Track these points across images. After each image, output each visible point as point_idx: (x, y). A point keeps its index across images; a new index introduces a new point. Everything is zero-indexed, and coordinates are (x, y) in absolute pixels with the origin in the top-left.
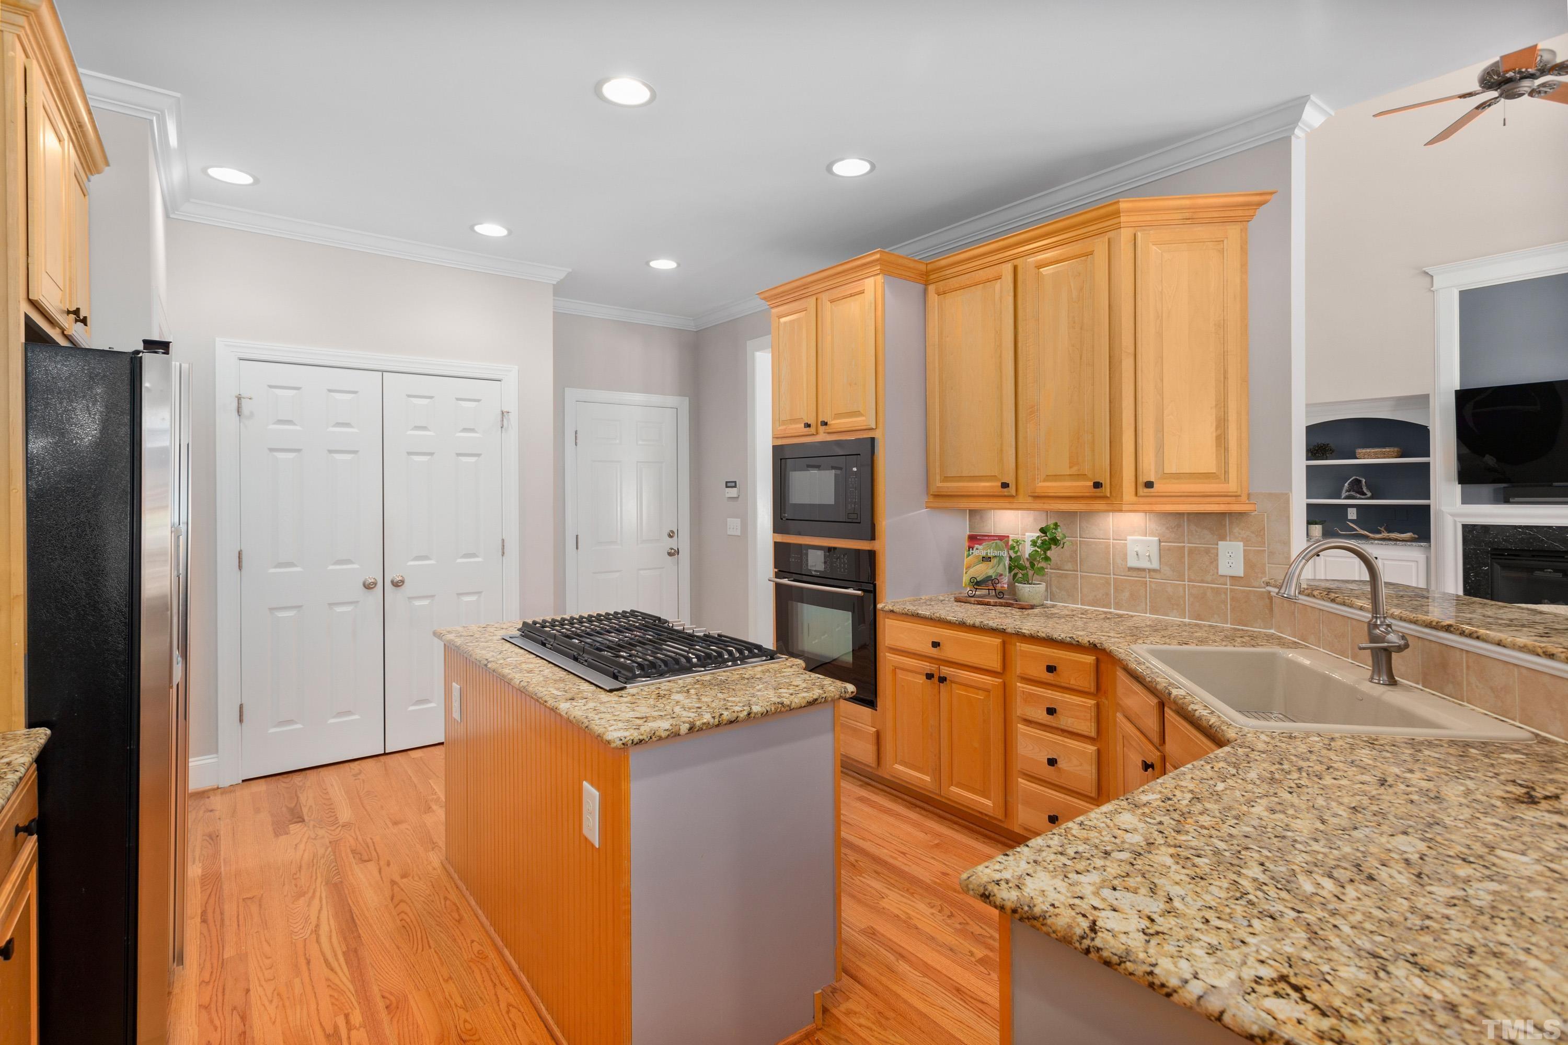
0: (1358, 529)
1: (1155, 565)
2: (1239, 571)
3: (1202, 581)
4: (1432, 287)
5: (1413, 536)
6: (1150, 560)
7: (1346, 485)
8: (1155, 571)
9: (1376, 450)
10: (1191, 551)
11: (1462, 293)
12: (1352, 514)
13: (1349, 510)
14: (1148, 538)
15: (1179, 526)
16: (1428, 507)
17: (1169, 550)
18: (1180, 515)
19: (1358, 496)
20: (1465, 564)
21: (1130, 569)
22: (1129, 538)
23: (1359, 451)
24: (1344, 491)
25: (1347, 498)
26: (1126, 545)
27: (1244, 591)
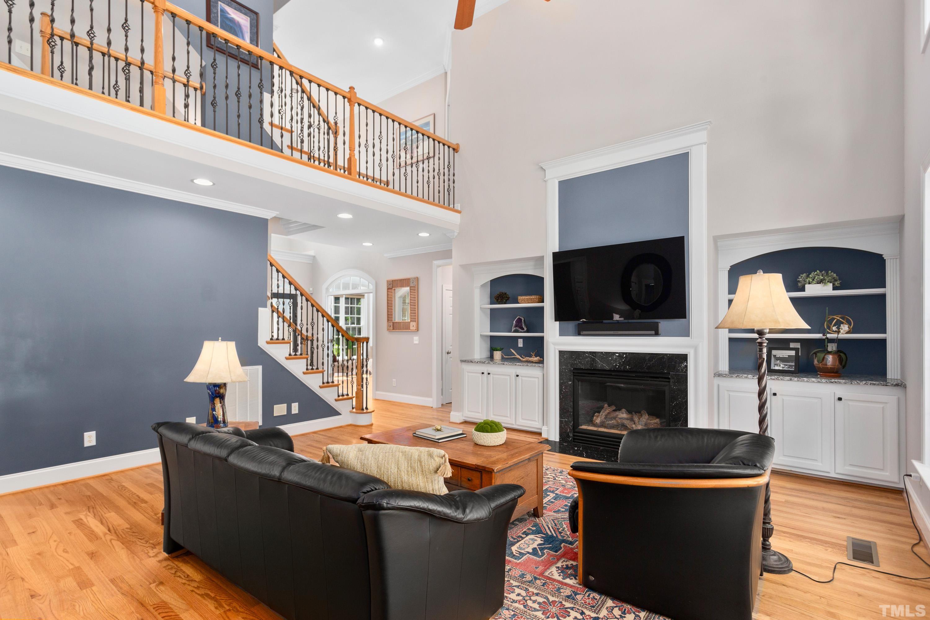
0: (516, 354)
4: (545, 178)
5: (540, 359)
7: (514, 322)
9: (528, 297)
11: (560, 183)
12: (520, 344)
13: (519, 340)
16: (542, 338)
19: (520, 330)
20: (560, 379)
23: (520, 298)
24: (513, 327)
25: (516, 331)
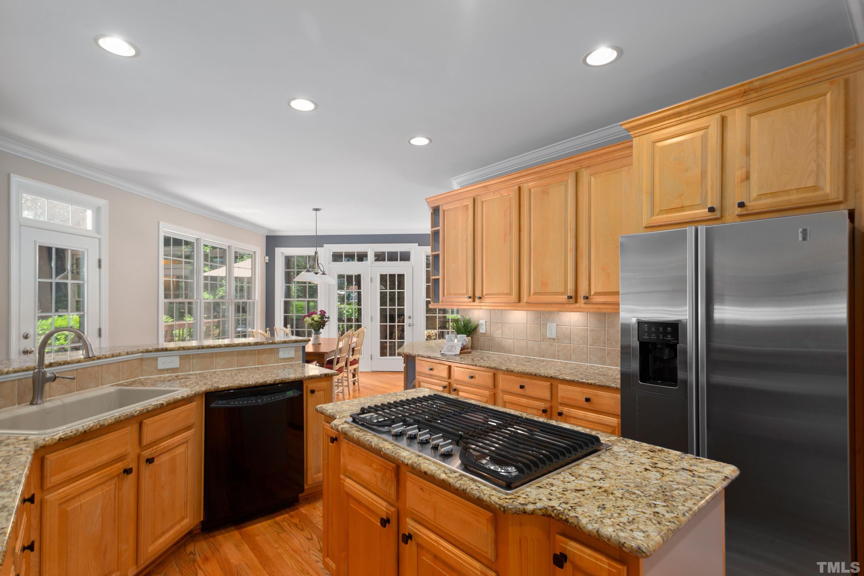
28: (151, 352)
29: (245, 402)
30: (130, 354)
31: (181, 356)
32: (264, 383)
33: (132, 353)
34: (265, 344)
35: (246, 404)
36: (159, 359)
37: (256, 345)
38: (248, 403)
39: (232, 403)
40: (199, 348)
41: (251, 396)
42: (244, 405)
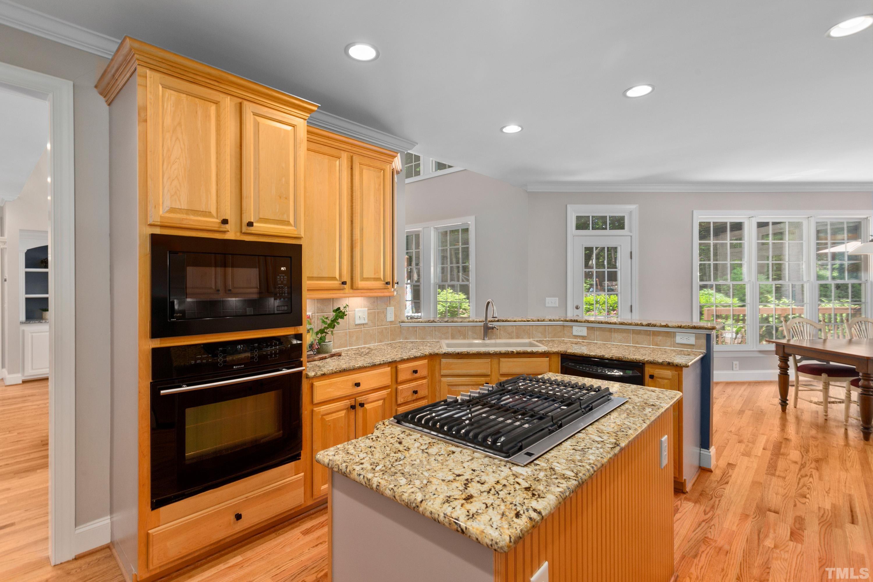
1: (366, 321)
2: (393, 319)
3: (382, 325)
6: (364, 319)
8: (366, 324)
10: (378, 313)
14: (363, 309)
15: (374, 302)
17: (371, 313)
18: (374, 297)
21: (356, 325)
22: (356, 310)
26: (355, 313)
27: (394, 327)
28: (567, 321)
29: (588, 369)
30: (552, 321)
31: (588, 328)
32: (602, 357)
33: (554, 321)
34: (657, 326)
35: (588, 370)
36: (574, 327)
37: (649, 326)
38: (589, 370)
39: (578, 367)
40: (599, 323)
41: (594, 365)
42: (586, 371)
